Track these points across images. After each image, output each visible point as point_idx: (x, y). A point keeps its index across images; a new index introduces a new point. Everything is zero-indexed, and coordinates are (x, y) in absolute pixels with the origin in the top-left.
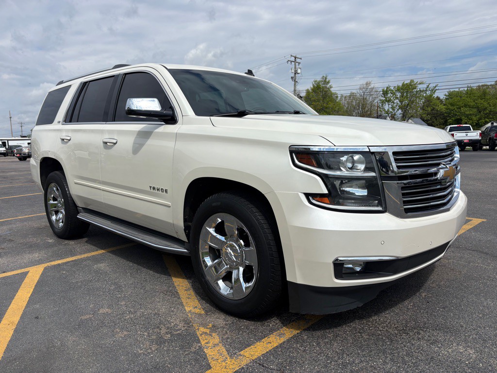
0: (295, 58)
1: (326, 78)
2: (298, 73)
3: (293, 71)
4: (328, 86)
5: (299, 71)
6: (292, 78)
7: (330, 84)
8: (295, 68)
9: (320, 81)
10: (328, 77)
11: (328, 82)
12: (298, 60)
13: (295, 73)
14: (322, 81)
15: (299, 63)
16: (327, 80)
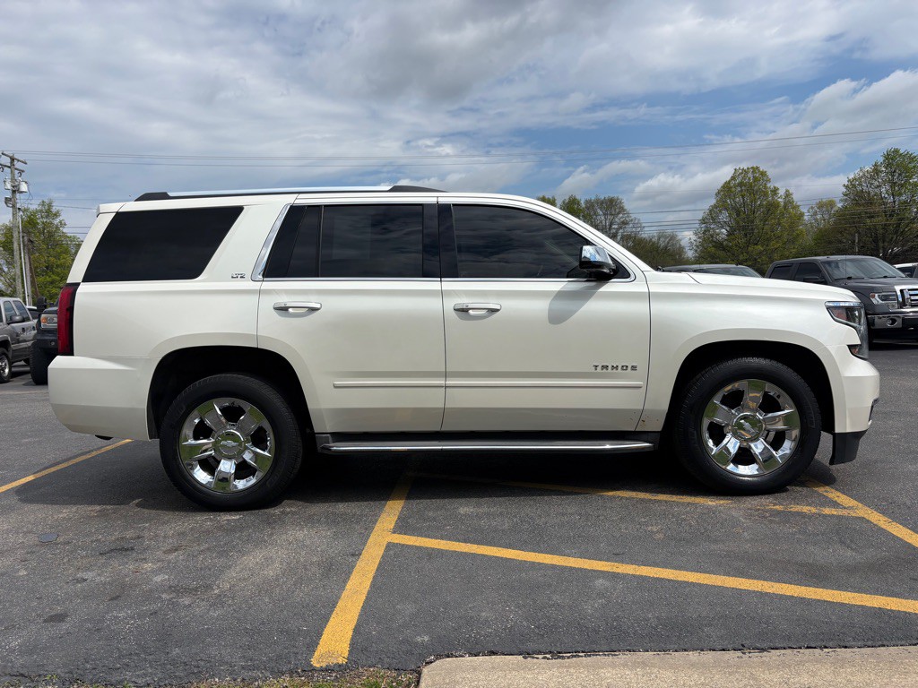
0: (13, 160)
1: (50, 205)
2: (22, 192)
3: (9, 186)
4: (56, 222)
5: (24, 187)
6: (7, 200)
7: (61, 218)
8: (13, 180)
9: (37, 211)
10: (54, 204)
11: (56, 215)
12: (18, 165)
13: (14, 192)
14: (41, 211)
15: (21, 172)
16: (54, 210)
